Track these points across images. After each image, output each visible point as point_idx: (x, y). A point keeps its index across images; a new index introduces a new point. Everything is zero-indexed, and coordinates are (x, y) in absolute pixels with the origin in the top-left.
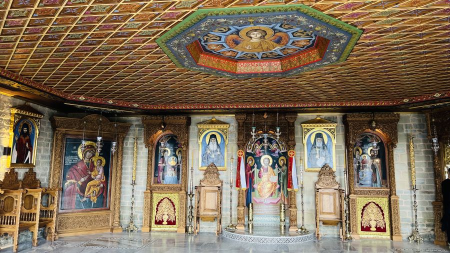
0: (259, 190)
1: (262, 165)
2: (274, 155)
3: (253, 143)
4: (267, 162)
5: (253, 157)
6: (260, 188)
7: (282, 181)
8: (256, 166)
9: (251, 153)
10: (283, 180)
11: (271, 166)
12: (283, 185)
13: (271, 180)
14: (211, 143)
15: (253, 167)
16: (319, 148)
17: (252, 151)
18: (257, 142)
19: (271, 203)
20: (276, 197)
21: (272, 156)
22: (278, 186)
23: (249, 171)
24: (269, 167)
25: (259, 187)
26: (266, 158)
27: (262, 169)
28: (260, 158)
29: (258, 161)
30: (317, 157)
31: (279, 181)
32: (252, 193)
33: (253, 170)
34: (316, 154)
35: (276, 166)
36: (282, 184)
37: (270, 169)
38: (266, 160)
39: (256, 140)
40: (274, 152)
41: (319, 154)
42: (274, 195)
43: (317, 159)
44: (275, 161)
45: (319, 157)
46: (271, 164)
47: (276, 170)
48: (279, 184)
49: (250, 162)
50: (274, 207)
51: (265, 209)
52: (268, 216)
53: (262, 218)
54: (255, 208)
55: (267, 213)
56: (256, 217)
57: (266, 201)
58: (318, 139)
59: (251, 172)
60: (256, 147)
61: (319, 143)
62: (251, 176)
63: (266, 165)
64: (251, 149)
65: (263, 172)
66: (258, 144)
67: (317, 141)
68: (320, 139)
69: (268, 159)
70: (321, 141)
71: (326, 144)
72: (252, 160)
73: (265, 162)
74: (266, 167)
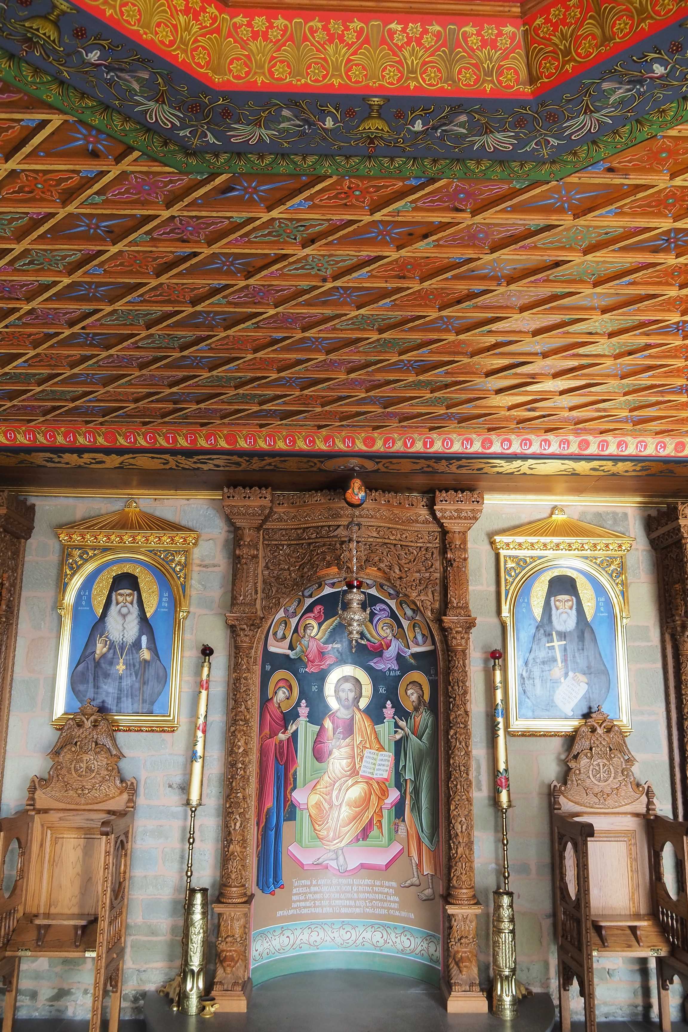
0: (313, 812)
1: (327, 708)
2: (381, 666)
3: (294, 614)
4: (351, 695)
5: (295, 673)
6: (318, 805)
7: (409, 775)
8: (303, 710)
9: (287, 656)
10: (417, 774)
11: (368, 711)
12: (416, 792)
13: (365, 769)
14: (114, 609)
15: (293, 715)
16: (562, 635)
18: (310, 609)
19: (363, 866)
20: (385, 840)
21: (370, 671)
22: (394, 795)
23: (274, 734)
24: (358, 716)
25: (314, 799)
26: (345, 679)
27: (328, 724)
28: (322, 677)
29: (314, 689)
30: (557, 671)
31: (398, 774)
32: (286, 827)
33: (292, 728)
34: (554, 660)
35: (389, 711)
36: (410, 788)
37: (362, 722)
38: (348, 686)
40: (379, 651)
41: (565, 660)
42: (375, 832)
43: (556, 682)
44: (382, 690)
45: (566, 675)
46: (364, 703)
47: (385, 729)
48: (398, 785)
49: (281, 695)
50: (378, 883)
51: (337, 896)
52: (348, 924)
53: (322, 934)
54: (294, 891)
55: (343, 910)
56: (297, 933)
57: (341, 859)
58: (559, 597)
59: (282, 736)
60: (308, 631)
61: (564, 616)
62: (281, 754)
63: (347, 708)
64: (288, 640)
65: (334, 734)
66: (315, 618)
67: (557, 608)
68: (568, 600)
69: (353, 681)
70: (571, 608)
71: (589, 619)
72: (290, 687)
73: (343, 695)
74: (344, 714)
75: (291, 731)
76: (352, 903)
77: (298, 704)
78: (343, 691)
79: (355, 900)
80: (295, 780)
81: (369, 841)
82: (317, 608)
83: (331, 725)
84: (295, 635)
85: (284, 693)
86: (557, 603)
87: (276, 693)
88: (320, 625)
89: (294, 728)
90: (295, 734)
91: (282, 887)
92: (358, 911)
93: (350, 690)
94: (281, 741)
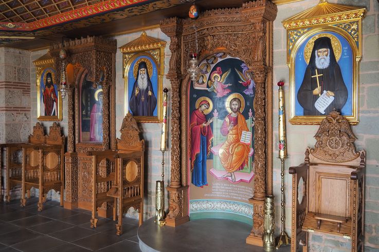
0: (221, 156)
1: (227, 113)
2: (248, 93)
3: (206, 72)
4: (237, 107)
5: (211, 98)
6: (223, 154)
8: (216, 114)
9: (207, 91)
11: (243, 114)
15: (210, 116)
16: (321, 71)
17: (208, 87)
18: (214, 69)
19: (241, 180)
20: (249, 171)
21: (244, 95)
22: (252, 151)
23: (199, 123)
24: (239, 116)
25: (221, 151)
26: (234, 99)
29: (220, 104)
30: (317, 91)
31: (253, 142)
32: (208, 162)
33: (210, 121)
35: (250, 114)
37: (241, 118)
38: (235, 103)
39: (213, 66)
40: (246, 86)
42: (246, 166)
43: (317, 97)
44: (248, 104)
45: (322, 93)
47: (249, 121)
48: (253, 147)
49: (203, 107)
50: (247, 188)
51: (232, 191)
52: (236, 203)
53: (226, 205)
54: (213, 187)
55: (234, 197)
56: (215, 203)
57: (233, 176)
58: (320, 50)
59: (204, 124)
60: (216, 79)
61: (323, 60)
62: (205, 132)
63: (235, 112)
64: (206, 84)
65: (230, 123)
66: (218, 73)
67: (319, 56)
68: (326, 51)
69: (237, 100)
70: (327, 55)
71: (337, 60)
72: (209, 104)
73: (233, 107)
74: (234, 115)
75: (210, 122)
76: (238, 195)
77: (213, 111)
78: (234, 105)
79: (239, 194)
80: (212, 143)
81: (244, 170)
82: (218, 68)
83: (228, 120)
84: (209, 81)
85: (205, 106)
86: (319, 53)
87: (200, 107)
88: (221, 76)
89: (211, 121)
90: (212, 124)
91: (207, 185)
92: (240, 198)
93: (236, 105)
94: (204, 127)
